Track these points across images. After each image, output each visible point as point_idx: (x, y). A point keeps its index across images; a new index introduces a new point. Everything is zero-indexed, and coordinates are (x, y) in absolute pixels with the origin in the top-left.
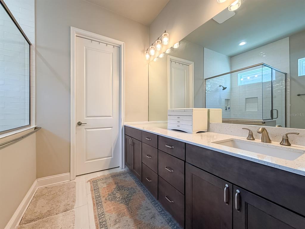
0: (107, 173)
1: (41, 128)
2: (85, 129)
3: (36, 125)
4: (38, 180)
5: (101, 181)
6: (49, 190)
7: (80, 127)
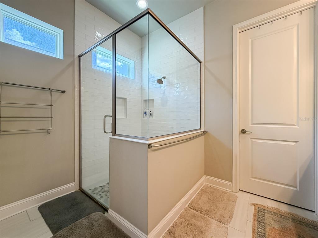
0: (284, 208)
1: (207, 132)
2: (251, 138)
3: (204, 129)
4: (206, 177)
5: (271, 216)
6: (212, 190)
7: (243, 135)
